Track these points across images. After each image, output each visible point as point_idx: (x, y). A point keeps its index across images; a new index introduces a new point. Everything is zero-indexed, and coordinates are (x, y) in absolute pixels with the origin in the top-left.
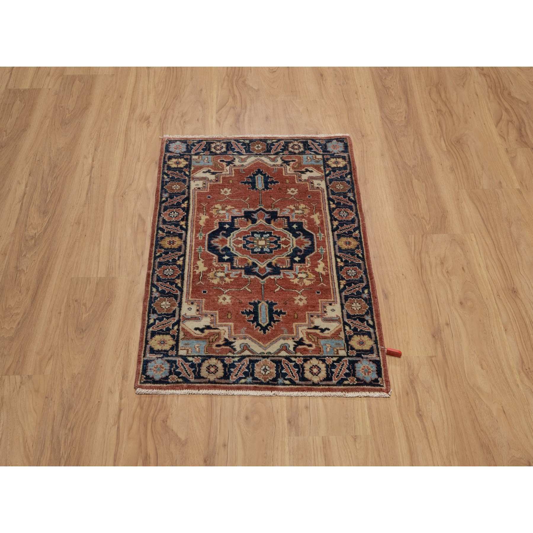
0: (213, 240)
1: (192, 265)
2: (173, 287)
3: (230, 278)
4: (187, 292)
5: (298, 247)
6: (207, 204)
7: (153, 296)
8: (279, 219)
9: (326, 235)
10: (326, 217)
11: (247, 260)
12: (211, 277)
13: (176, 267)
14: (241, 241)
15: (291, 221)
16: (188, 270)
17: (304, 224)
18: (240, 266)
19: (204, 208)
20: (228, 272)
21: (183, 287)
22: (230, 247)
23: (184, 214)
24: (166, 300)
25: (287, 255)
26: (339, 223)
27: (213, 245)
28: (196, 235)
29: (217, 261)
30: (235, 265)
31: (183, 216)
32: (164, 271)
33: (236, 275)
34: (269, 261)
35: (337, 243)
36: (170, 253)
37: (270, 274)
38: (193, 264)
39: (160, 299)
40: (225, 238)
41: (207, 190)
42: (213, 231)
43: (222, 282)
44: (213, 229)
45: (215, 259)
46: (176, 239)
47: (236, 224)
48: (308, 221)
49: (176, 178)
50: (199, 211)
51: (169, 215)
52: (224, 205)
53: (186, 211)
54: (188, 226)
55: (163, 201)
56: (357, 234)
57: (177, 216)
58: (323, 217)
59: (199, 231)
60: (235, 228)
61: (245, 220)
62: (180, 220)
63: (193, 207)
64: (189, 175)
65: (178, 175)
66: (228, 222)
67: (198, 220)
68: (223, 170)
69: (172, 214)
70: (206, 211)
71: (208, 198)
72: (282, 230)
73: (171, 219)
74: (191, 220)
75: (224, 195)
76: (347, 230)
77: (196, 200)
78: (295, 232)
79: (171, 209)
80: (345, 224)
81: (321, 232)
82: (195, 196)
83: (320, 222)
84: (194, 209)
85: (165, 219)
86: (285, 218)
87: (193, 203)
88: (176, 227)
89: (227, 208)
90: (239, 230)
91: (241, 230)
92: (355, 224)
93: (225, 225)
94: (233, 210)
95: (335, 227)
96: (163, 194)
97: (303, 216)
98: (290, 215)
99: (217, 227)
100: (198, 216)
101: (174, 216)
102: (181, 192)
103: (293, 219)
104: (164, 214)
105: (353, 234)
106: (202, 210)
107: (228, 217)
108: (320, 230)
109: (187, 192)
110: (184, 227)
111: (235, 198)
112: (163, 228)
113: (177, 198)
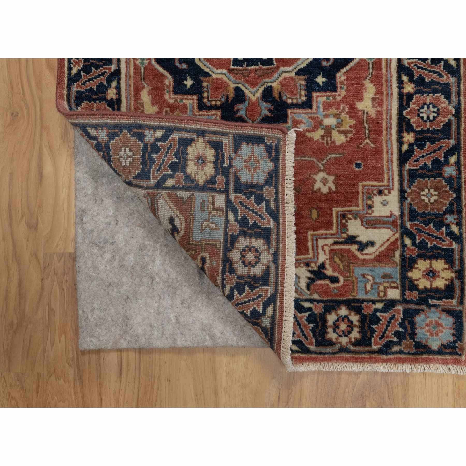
8: (219, 103)
15: (195, 97)
17: (171, 89)
19: (367, 132)
23: (407, 113)
26: (105, 93)
41: (364, 186)
44: (347, 71)
47: (302, 87)
48: (163, 96)
49: (432, 225)
50: (378, 123)
51: (438, 110)
52: (327, 142)
53: (404, 121)
54: (397, 80)
55: (455, 154)
56: (75, 66)
57: (423, 108)
58: (135, 109)
59: (374, 65)
60: (304, 75)
61: (285, 95)
62: (414, 96)
63: (391, 134)
64: (405, 235)
65: (427, 233)
66: (319, 91)
67: (378, 98)
68: (331, 251)
69: (432, 113)
70: (363, 123)
71: (360, 162)
72: (214, 72)
73: (433, 99)
74: (391, 98)
75: (328, 174)
76: (93, 75)
77: (385, 156)
78: (188, 67)
79: (436, 129)
80: (95, 89)
81: (141, 69)
82: (389, 170)
83: (141, 96)
84: (389, 130)
85: (445, 99)
86: (207, 106)
87: (392, 146)
88: (420, 75)
89: (321, 132)
90: (297, 69)
91: (293, 70)
92: (77, 92)
93: (323, 82)
94: (308, 126)
95: (113, 82)
96: (455, 173)
97: (172, 111)
98: (197, 113)
99: (340, 77)
100: (379, 109)
101: (428, 108)
102: (418, 179)
103: (191, 102)
104: (449, 115)
105: (81, 66)
106: (371, 126)
107: (318, 107)
108: (142, 75)
109: (406, 180)
110: (405, 75)
111: (305, 162)
112: (448, 73)
113: (424, 160)
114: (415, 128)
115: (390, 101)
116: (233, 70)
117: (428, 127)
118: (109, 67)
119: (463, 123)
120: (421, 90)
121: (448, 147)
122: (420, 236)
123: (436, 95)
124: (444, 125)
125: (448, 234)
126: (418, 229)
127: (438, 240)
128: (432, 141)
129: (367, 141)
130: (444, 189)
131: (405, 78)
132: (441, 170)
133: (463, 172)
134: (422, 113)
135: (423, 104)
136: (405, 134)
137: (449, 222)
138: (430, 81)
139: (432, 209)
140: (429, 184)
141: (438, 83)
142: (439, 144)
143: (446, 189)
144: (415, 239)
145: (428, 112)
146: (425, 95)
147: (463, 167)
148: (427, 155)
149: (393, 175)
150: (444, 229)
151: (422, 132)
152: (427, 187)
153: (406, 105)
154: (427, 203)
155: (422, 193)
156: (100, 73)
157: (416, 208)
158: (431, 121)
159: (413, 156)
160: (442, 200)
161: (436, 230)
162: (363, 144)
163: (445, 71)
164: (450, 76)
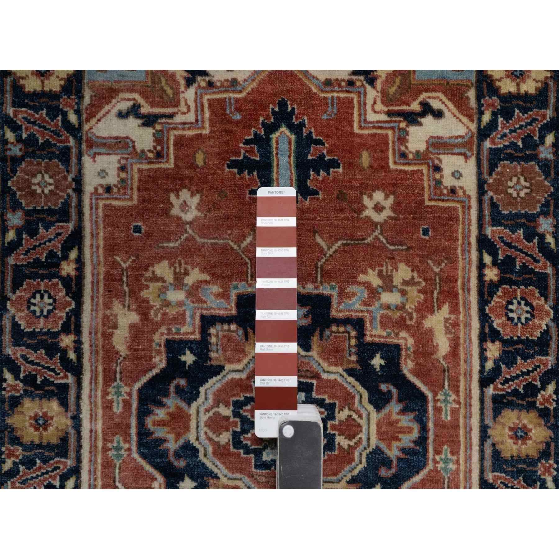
0: (152, 417)
5: (383, 446)
6: (133, 258)
8: (334, 328)
9: (462, 401)
10: (468, 325)
14: (227, 418)
15: (368, 339)
17: (403, 353)
19: (125, 279)
22: (196, 444)
23: (69, 304)
25: (349, 477)
26: (504, 352)
27: (152, 433)
28: (105, 393)
35: (490, 432)
36: (38, 461)
40: (183, 405)
41: (131, 199)
42: (150, 375)
44: (151, 370)
46: (54, 406)
47: (214, 348)
48: (415, 342)
49: (40, 141)
50: (109, 291)
51: (29, 308)
52: (180, 264)
53: (73, 293)
54: (83, 354)
55: (8, 243)
56: (550, 396)
57: (49, 312)
58: (458, 325)
59: (113, 377)
60: (212, 365)
61: (239, 336)
62: (60, 329)
63: (93, 275)
64: (77, 126)
65: (46, 130)
66: (191, 342)
67: (109, 328)
68: (176, 104)
69: (37, 303)
70: (130, 292)
71: (135, 234)
72: (341, 375)
73: (35, 323)
74: (91, 327)
75: (179, 218)
76: (522, 381)
77: (101, 243)
78: (378, 386)
79: (32, 281)
80: (519, 358)
81: (449, 385)
82: (96, 222)
83: (448, 344)
84: (95, 281)
85: (19, 322)
86: (352, 325)
87: (92, 256)
88: (51, 359)
89: (189, 280)
90: (222, 375)
91: (227, 373)
92: (547, 355)
93: (184, 354)
94: (207, 289)
95: (490, 368)
96: (8, 216)
97: (402, 319)
98: (366, 314)
99: (161, 361)
100: (108, 312)
101: (42, 311)
102: (57, 208)
103: (374, 332)
104: (14, 299)
105: (539, 396)
106: (120, 287)
107: (193, 317)
108: (446, 377)
109: (73, 207)
110: (72, 360)
111: (211, 236)
112: (14, 360)
113: (48, 235)
114: (60, 282)
115: (93, 323)
116: (312, 378)
117: (42, 284)
118: (497, 392)
120: (50, 338)
121: (17, 253)
122: (56, 125)
123: (32, 330)
124: (22, 285)
125: (20, 128)
126: (59, 135)
127: (32, 120)
128: (37, 263)
129: (124, 265)
130: (24, 193)
131: (72, 356)
132: (26, 220)
134: (50, 304)
135: (49, 316)
136: (73, 273)
137: (17, 145)
138: (39, 350)
139: (39, 164)
140: (43, 200)
141: (28, 346)
142: (29, 258)
143: (20, 193)
144: (62, 122)
145: (41, 305)
146: (46, 330)
148: (45, 243)
149: (91, 215)
150: (24, 136)
151: (51, 276)
152: (45, 195)
153: (71, 317)
154: (46, 172)
155: (52, 187)
156: (510, 383)
157: (60, 167)
158: (39, 292)
159: (62, 242)
160: (27, 177)
161: (35, 135)
162: (131, 260)
163: (19, 364)
164: (13, 356)
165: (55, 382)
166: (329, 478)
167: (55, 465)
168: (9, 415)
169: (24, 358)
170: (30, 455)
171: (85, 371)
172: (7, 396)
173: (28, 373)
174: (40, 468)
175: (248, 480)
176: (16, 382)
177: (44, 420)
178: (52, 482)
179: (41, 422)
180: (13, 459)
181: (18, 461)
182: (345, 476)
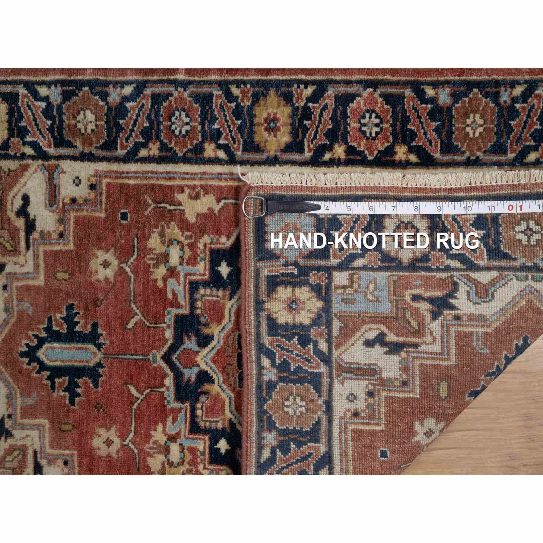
1: (203, 183)
2: (137, 136)
3: (165, 280)
4: (123, 173)
7: (111, 89)
11: (219, 322)
12: (167, 230)
13: (195, 142)
16: (187, 173)
18: (199, 304)
20: (182, 274)
21: (137, 161)
23: (371, 154)
24: (98, 123)
29: (213, 246)
30: (202, 291)
31: (363, 152)
32: (184, 110)
33: (174, 295)
34: (215, 376)
36: (239, 122)
37: (178, 376)
38: (207, 186)
39: (103, 106)
43: (152, 259)
45: (218, 240)
46: (285, 138)
49: (512, 123)
51: (368, 111)
53: (380, 158)
55: (423, 89)
57: (364, 133)
62: (350, 144)
64: (525, 161)
65: (522, 129)
69: (372, 120)
73: (354, 118)
79: (391, 115)
85: (355, 101)
88: (324, 135)
96: (447, 89)
101: (365, 125)
102: (453, 140)
104: (375, 96)
109: (454, 157)
110: (324, 156)
112: (322, 96)
113: (430, 131)
114: (389, 144)
117: (388, 125)
119: (385, 77)
120: (342, 134)
121: (414, 98)
122: (526, 140)
123: (349, 115)
124: (387, 104)
125: (525, 101)
126: (517, 142)
127: (531, 114)
128: (406, 120)
130: (467, 105)
131: (327, 156)
132: (443, 108)
133: (446, 78)
134: (371, 134)
135: (361, 133)
136: (397, 158)
137: (509, 99)
138: (332, 122)
139: (492, 121)
140: (460, 125)
141: (335, 111)
142: (410, 111)
143: (467, 102)
144: (529, 146)
145: (370, 125)
146: (349, 130)
147: (439, 79)
148: (423, 128)
150: (518, 106)
151: (394, 134)
152: (464, 129)
153: (361, 156)
154: (484, 130)
155: (471, 136)
157: (489, 144)
158: (381, 122)
159: (424, 147)
160: (481, 108)
161: (518, 117)
163: (320, 101)
164: (326, 95)
165: (305, 140)
166: (233, 403)
167: (237, 140)
168: (277, 91)
169: (325, 108)
170: (244, 114)
171: (314, 169)
172: (293, 89)
173: (312, 111)
174: (234, 124)
175: (229, 328)
176: (304, 99)
177: (274, 128)
178: (223, 136)
179: (272, 125)
180: (240, 95)
181: (239, 101)
182: (235, 418)
